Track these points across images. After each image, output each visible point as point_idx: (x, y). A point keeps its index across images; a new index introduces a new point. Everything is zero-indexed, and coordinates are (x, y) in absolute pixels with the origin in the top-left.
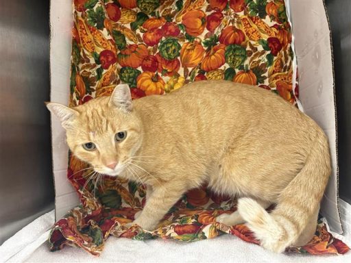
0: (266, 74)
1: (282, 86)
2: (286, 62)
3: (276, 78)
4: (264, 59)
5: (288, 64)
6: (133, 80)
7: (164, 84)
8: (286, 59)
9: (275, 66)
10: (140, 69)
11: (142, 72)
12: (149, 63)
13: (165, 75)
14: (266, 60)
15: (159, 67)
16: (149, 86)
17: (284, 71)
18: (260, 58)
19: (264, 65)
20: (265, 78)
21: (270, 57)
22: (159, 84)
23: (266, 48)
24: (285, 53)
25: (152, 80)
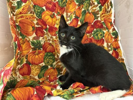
0: (99, 15)
1: (106, 20)
2: (108, 9)
3: (103, 17)
4: (98, 8)
5: (109, 10)
6: (40, 14)
7: (56, 20)
8: (108, 7)
9: (103, 11)
10: (44, 8)
11: (45, 10)
12: (51, 6)
13: (58, 15)
14: (99, 9)
15: (56, 10)
16: (48, 19)
17: (107, 13)
18: (96, 8)
19: (98, 11)
20: (98, 17)
21: (100, 7)
22: (54, 19)
23: (98, 3)
24: (108, 4)
25: (51, 16)
